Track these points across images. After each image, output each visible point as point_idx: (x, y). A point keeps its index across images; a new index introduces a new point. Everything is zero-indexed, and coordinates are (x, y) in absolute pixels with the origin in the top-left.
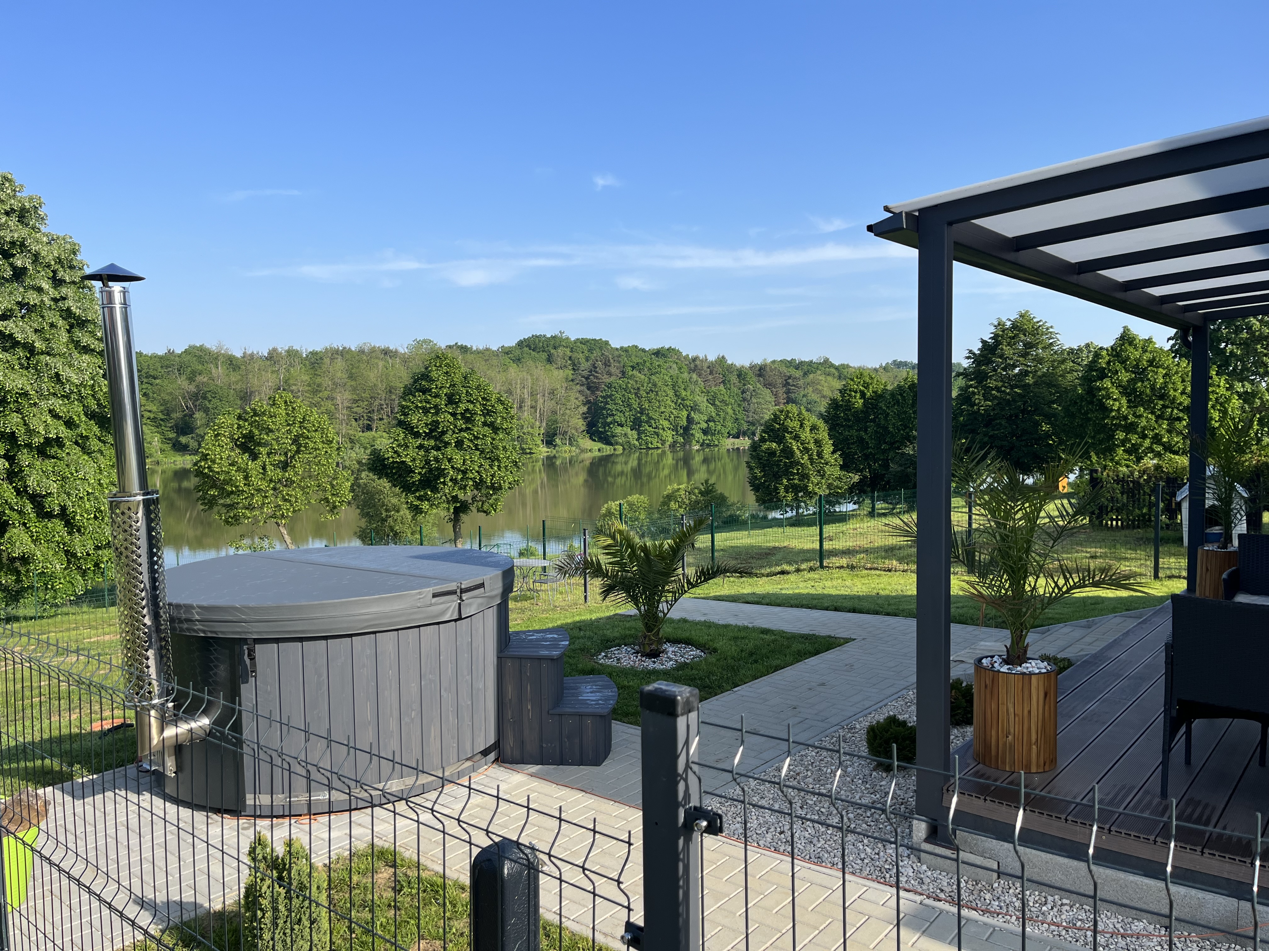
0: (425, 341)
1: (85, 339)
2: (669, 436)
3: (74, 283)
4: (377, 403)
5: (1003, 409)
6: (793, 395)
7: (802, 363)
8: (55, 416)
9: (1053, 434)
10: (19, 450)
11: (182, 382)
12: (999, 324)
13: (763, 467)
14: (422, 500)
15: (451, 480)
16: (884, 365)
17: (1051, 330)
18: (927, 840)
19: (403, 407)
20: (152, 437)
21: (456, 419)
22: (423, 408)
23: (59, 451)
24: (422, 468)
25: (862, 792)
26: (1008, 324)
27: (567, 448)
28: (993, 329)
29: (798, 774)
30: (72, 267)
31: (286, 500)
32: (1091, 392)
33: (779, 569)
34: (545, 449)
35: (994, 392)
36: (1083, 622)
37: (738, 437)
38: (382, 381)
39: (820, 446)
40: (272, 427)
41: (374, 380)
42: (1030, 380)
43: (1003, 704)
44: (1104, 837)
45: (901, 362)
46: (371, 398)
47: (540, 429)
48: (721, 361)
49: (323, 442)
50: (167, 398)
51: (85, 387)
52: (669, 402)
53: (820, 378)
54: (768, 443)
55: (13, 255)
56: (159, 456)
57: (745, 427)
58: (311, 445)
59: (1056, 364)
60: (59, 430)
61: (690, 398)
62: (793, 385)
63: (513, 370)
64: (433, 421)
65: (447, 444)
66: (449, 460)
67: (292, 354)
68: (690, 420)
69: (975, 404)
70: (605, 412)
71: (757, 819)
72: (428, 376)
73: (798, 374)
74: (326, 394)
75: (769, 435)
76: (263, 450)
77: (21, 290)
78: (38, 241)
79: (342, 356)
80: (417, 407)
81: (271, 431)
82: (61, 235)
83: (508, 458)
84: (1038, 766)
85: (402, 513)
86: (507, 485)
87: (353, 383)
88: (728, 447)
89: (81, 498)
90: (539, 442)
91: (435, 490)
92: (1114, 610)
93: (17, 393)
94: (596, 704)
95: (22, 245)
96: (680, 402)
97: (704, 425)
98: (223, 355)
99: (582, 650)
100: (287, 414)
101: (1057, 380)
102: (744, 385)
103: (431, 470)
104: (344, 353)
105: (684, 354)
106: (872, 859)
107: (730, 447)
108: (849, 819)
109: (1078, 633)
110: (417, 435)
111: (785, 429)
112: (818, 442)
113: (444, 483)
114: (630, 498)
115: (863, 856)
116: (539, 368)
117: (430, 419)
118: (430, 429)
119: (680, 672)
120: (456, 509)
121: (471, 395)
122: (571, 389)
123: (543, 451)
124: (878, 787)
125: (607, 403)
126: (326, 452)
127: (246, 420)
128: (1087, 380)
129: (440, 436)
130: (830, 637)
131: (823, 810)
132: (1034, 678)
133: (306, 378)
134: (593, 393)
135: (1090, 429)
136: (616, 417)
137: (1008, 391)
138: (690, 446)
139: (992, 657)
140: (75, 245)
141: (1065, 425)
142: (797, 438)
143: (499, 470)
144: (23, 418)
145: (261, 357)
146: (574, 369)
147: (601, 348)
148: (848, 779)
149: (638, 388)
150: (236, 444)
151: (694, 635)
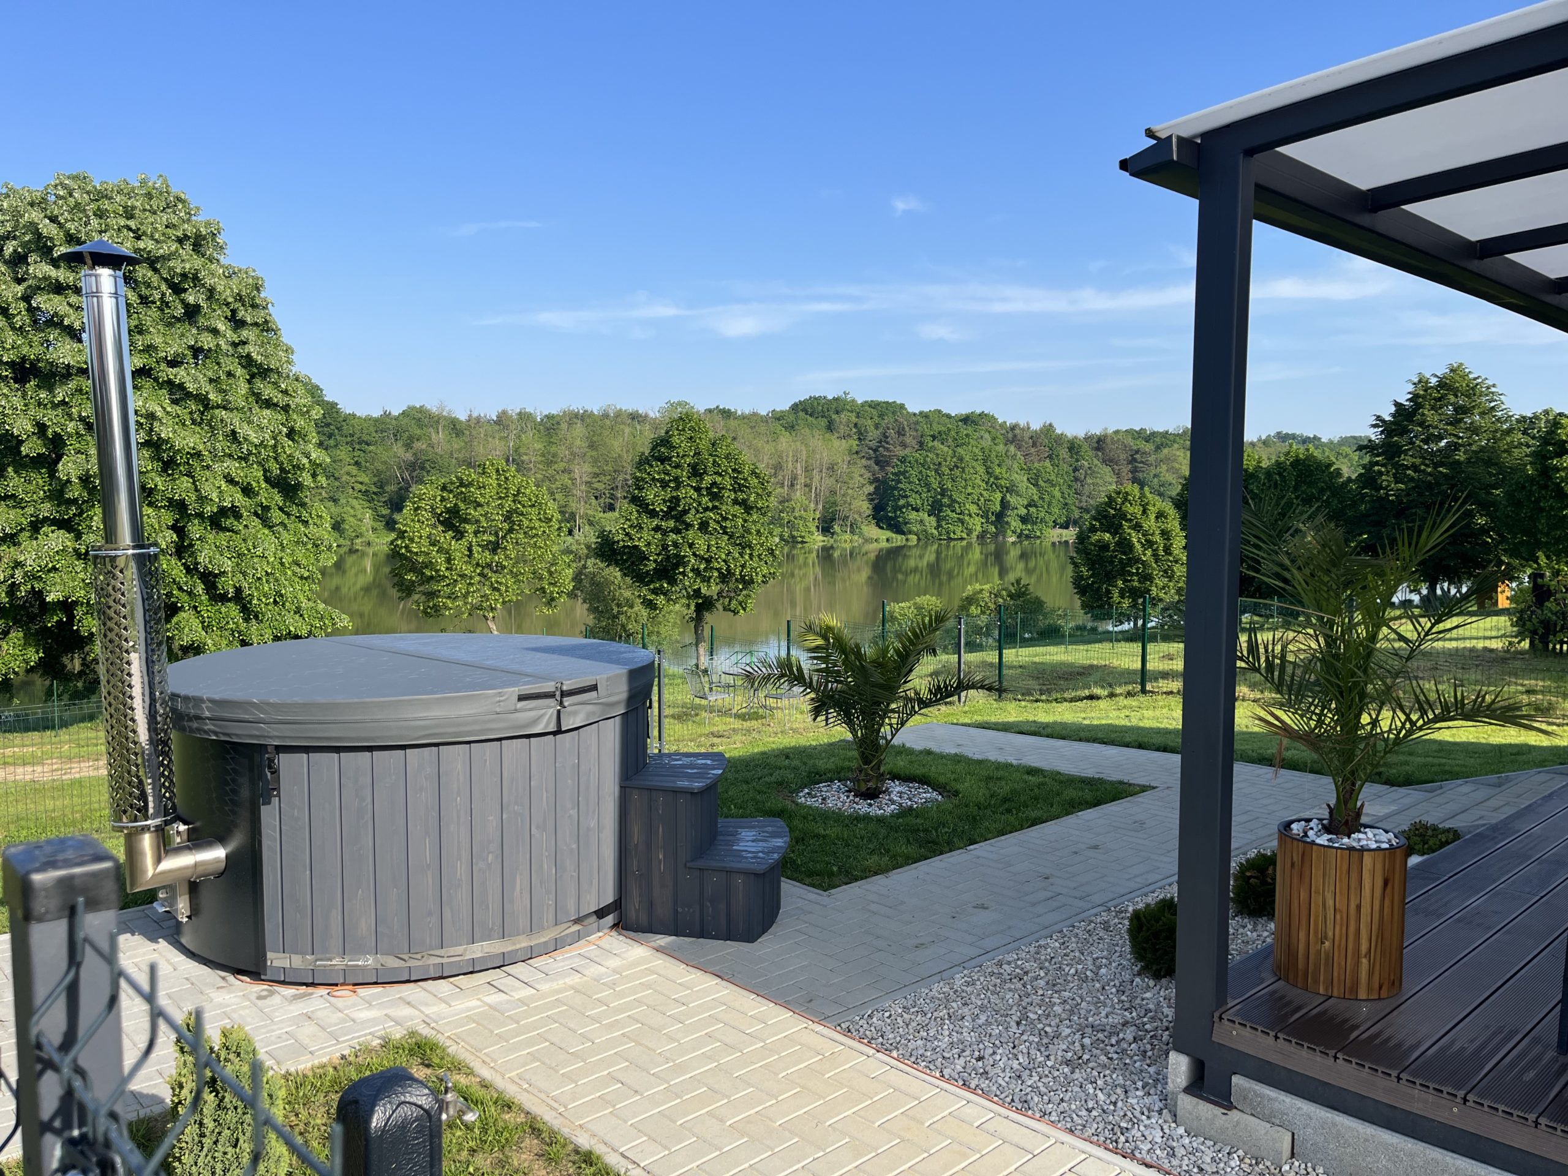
0: (679, 404)
1: (268, 392)
2: (977, 524)
3: (256, 324)
4: (620, 478)
5: (1421, 494)
6: (1140, 475)
7: (1154, 434)
8: (230, 481)
9: (1493, 530)
10: (189, 521)
11: (398, 449)
12: (1420, 381)
13: (1092, 564)
14: (657, 594)
15: (693, 570)
16: (1263, 438)
17: (1493, 390)
18: (1188, 1090)
19: (637, 479)
20: (363, 514)
21: (700, 495)
22: (662, 481)
23: (236, 523)
24: (658, 555)
25: (1113, 1006)
26: (1434, 381)
27: (847, 536)
28: (1411, 388)
29: (1026, 973)
30: (254, 306)
31: (495, 589)
32: (1546, 472)
33: (1087, 692)
34: (821, 538)
35: (1409, 472)
36: (1493, 778)
37: (1067, 527)
38: (628, 451)
39: (1168, 539)
40: (481, 500)
41: (618, 450)
42: (1461, 456)
43: (1317, 892)
44: (1455, 1110)
45: (1287, 434)
46: (615, 471)
47: (814, 513)
48: (1048, 430)
49: (540, 519)
50: (381, 467)
51: (265, 447)
52: (978, 481)
53: (1178, 453)
54: (1099, 533)
55: (185, 290)
56: (370, 536)
57: (1076, 514)
58: (526, 523)
59: (1498, 435)
60: (234, 497)
61: (1005, 476)
62: (1142, 462)
63: (785, 441)
64: (673, 497)
65: (688, 526)
66: (691, 546)
67: (524, 417)
68: (1004, 504)
69: (1381, 488)
70: (896, 493)
71: (950, 1035)
72: (668, 442)
73: (1149, 447)
74: (562, 465)
75: (1101, 524)
76: (470, 528)
77: (194, 331)
78: (212, 274)
79: (583, 420)
80: (654, 479)
81: (479, 505)
82: (244, 267)
83: (762, 546)
84: (1369, 989)
85: (636, 609)
86: (760, 579)
87: (594, 453)
88: (1053, 540)
89: (259, 579)
90: (814, 529)
91: (672, 582)
92: (1542, 763)
93: (188, 453)
94: (755, 857)
95: (196, 278)
96: (993, 482)
97: (1023, 511)
98: (445, 418)
99: (780, 784)
100: (499, 485)
101: (1498, 457)
102: (1077, 461)
103: (668, 558)
104: (583, 417)
105: (1000, 421)
106: (1104, 1111)
107: (1056, 540)
108: (1083, 1046)
109: (1482, 793)
110: (653, 514)
111: (1123, 516)
112: (1165, 534)
113: (684, 574)
114: (918, 599)
115: (1091, 1104)
116: (817, 437)
117: (668, 494)
118: (668, 507)
119: (901, 820)
120: (697, 605)
121: (719, 465)
122: (855, 463)
123: (818, 540)
124: (1138, 1001)
125: (899, 482)
126: (544, 532)
127: (451, 491)
128: (1540, 457)
129: (682, 516)
130: (1121, 783)
131: (1048, 1029)
132: (1367, 858)
133: (538, 446)
134: (882, 468)
135: (1542, 524)
136: (910, 500)
137: (1429, 470)
138: (1004, 537)
139: (1308, 821)
140: (258, 279)
141: (1508, 516)
142: (1137, 527)
143: (751, 559)
144: (194, 483)
145: (489, 421)
146: (859, 439)
147: (894, 413)
148: (1098, 985)
149: (940, 464)
150: (439, 520)
151: (933, 772)
